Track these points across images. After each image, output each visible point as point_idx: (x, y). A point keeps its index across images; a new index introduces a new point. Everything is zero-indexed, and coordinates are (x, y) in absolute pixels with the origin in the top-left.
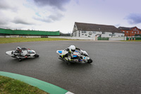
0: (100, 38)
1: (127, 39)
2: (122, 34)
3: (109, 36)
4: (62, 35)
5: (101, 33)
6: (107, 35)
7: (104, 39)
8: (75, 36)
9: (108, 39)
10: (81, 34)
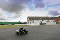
0: (41, 24)
1: (57, 23)
2: (53, 21)
3: (46, 22)
4: (21, 23)
5: (42, 21)
6: (45, 21)
7: (44, 24)
8: (28, 23)
9: (46, 24)
10: (31, 22)
